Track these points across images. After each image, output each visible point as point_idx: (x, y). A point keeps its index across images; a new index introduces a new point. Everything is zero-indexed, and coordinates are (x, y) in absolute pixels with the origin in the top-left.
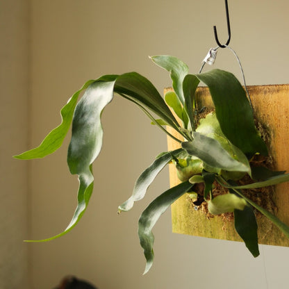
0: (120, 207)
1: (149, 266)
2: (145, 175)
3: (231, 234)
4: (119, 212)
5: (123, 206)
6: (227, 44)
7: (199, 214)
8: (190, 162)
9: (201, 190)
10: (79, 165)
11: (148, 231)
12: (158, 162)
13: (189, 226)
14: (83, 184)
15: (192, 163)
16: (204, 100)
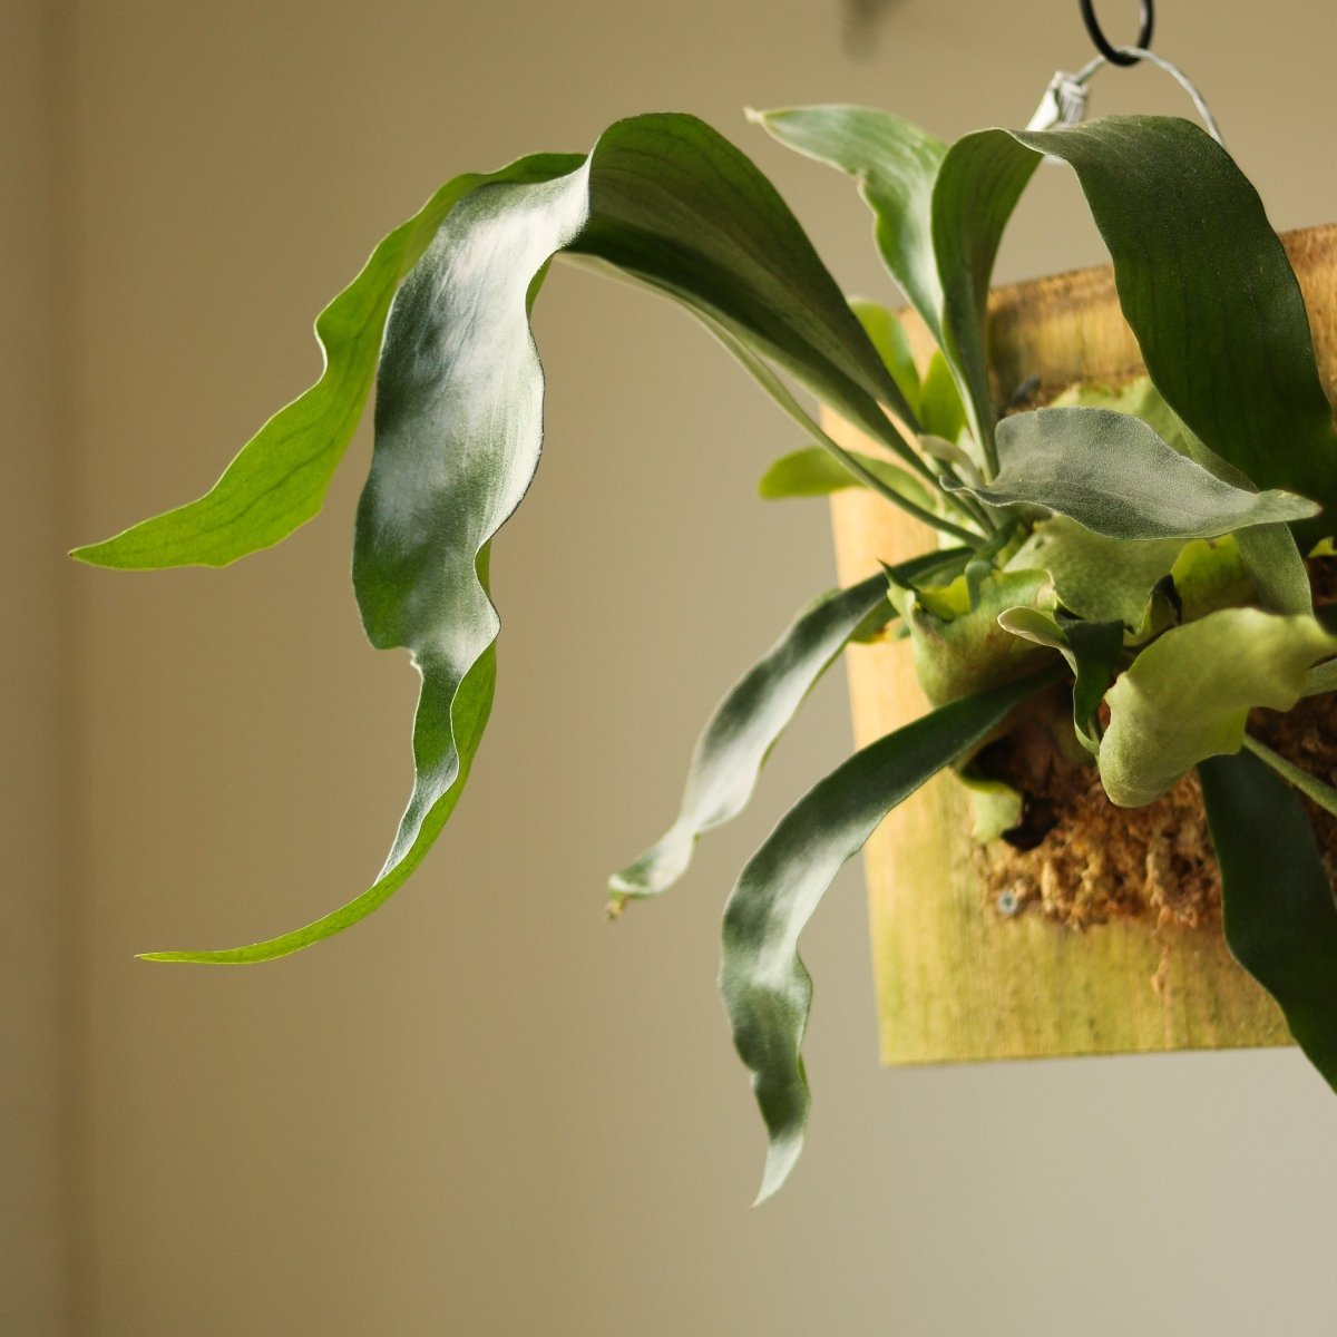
0: (618, 884)
1: (782, 1162)
2: (745, 702)
3: (1202, 1011)
4: (614, 906)
5: (637, 873)
6: (1145, 42)
7: (1024, 940)
8: (987, 584)
9: (1038, 769)
10: (414, 599)
11: (772, 968)
12: (812, 630)
13: (969, 1016)
14: (438, 683)
15: (997, 590)
16: (1032, 347)
